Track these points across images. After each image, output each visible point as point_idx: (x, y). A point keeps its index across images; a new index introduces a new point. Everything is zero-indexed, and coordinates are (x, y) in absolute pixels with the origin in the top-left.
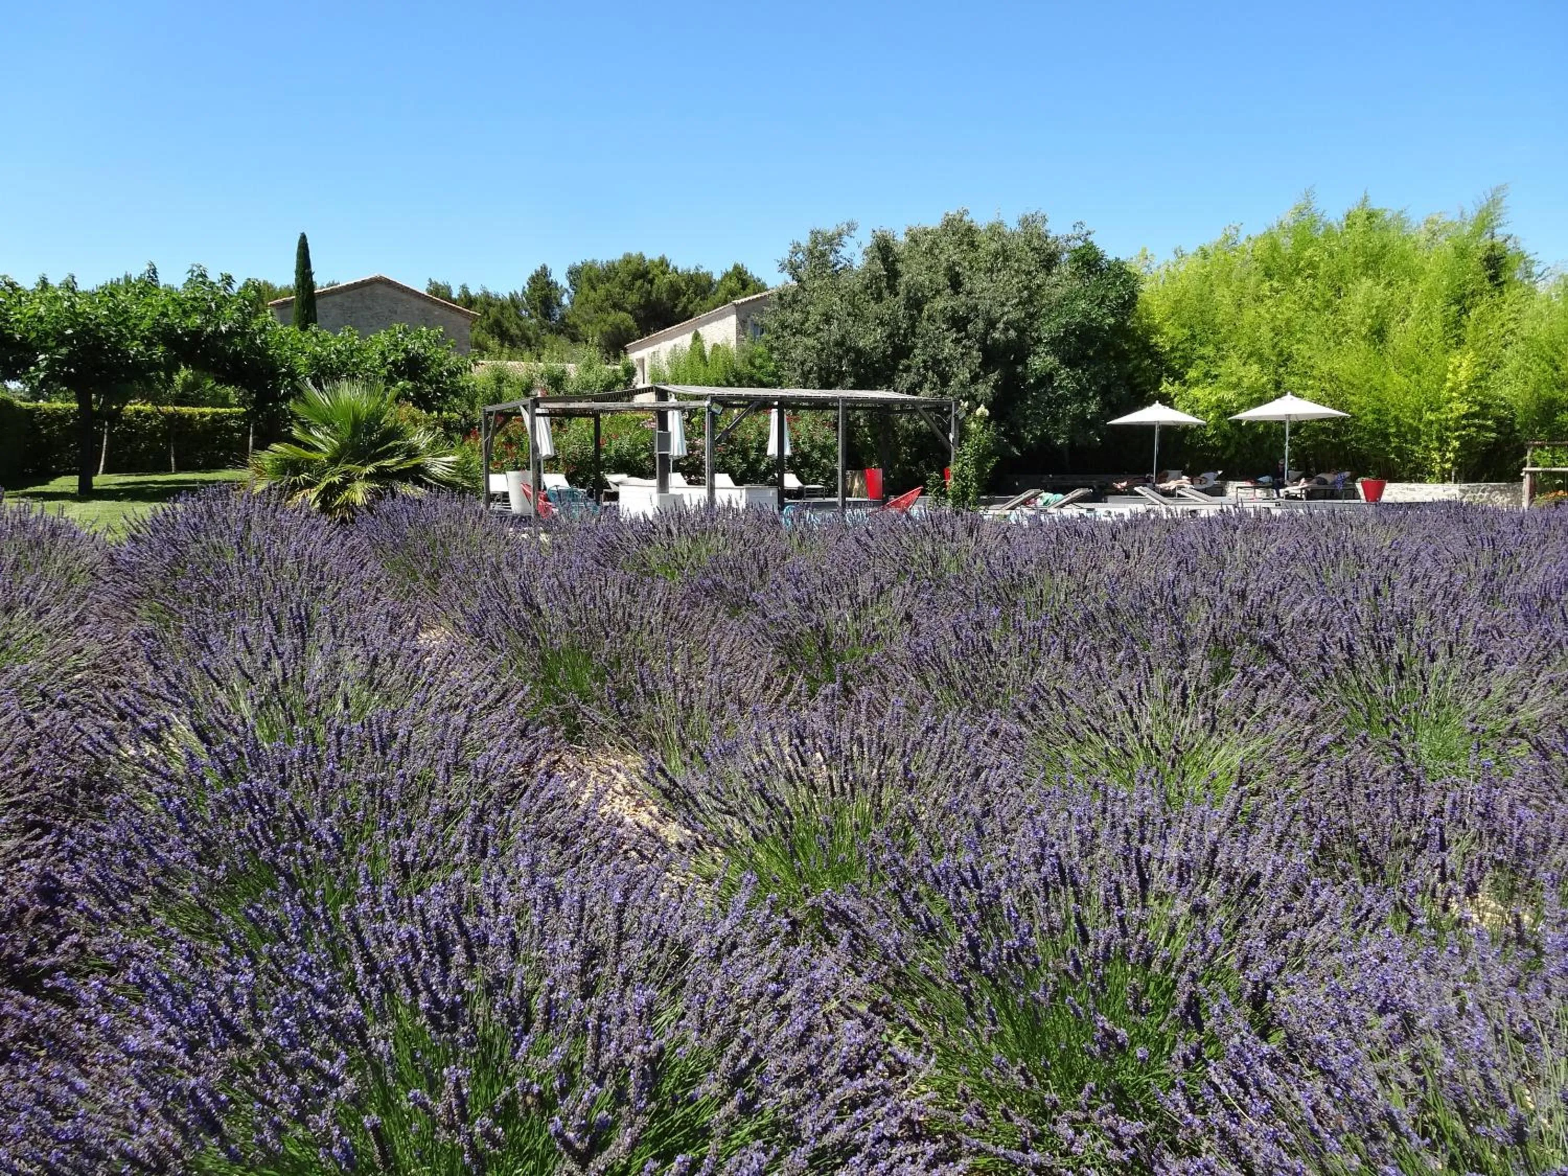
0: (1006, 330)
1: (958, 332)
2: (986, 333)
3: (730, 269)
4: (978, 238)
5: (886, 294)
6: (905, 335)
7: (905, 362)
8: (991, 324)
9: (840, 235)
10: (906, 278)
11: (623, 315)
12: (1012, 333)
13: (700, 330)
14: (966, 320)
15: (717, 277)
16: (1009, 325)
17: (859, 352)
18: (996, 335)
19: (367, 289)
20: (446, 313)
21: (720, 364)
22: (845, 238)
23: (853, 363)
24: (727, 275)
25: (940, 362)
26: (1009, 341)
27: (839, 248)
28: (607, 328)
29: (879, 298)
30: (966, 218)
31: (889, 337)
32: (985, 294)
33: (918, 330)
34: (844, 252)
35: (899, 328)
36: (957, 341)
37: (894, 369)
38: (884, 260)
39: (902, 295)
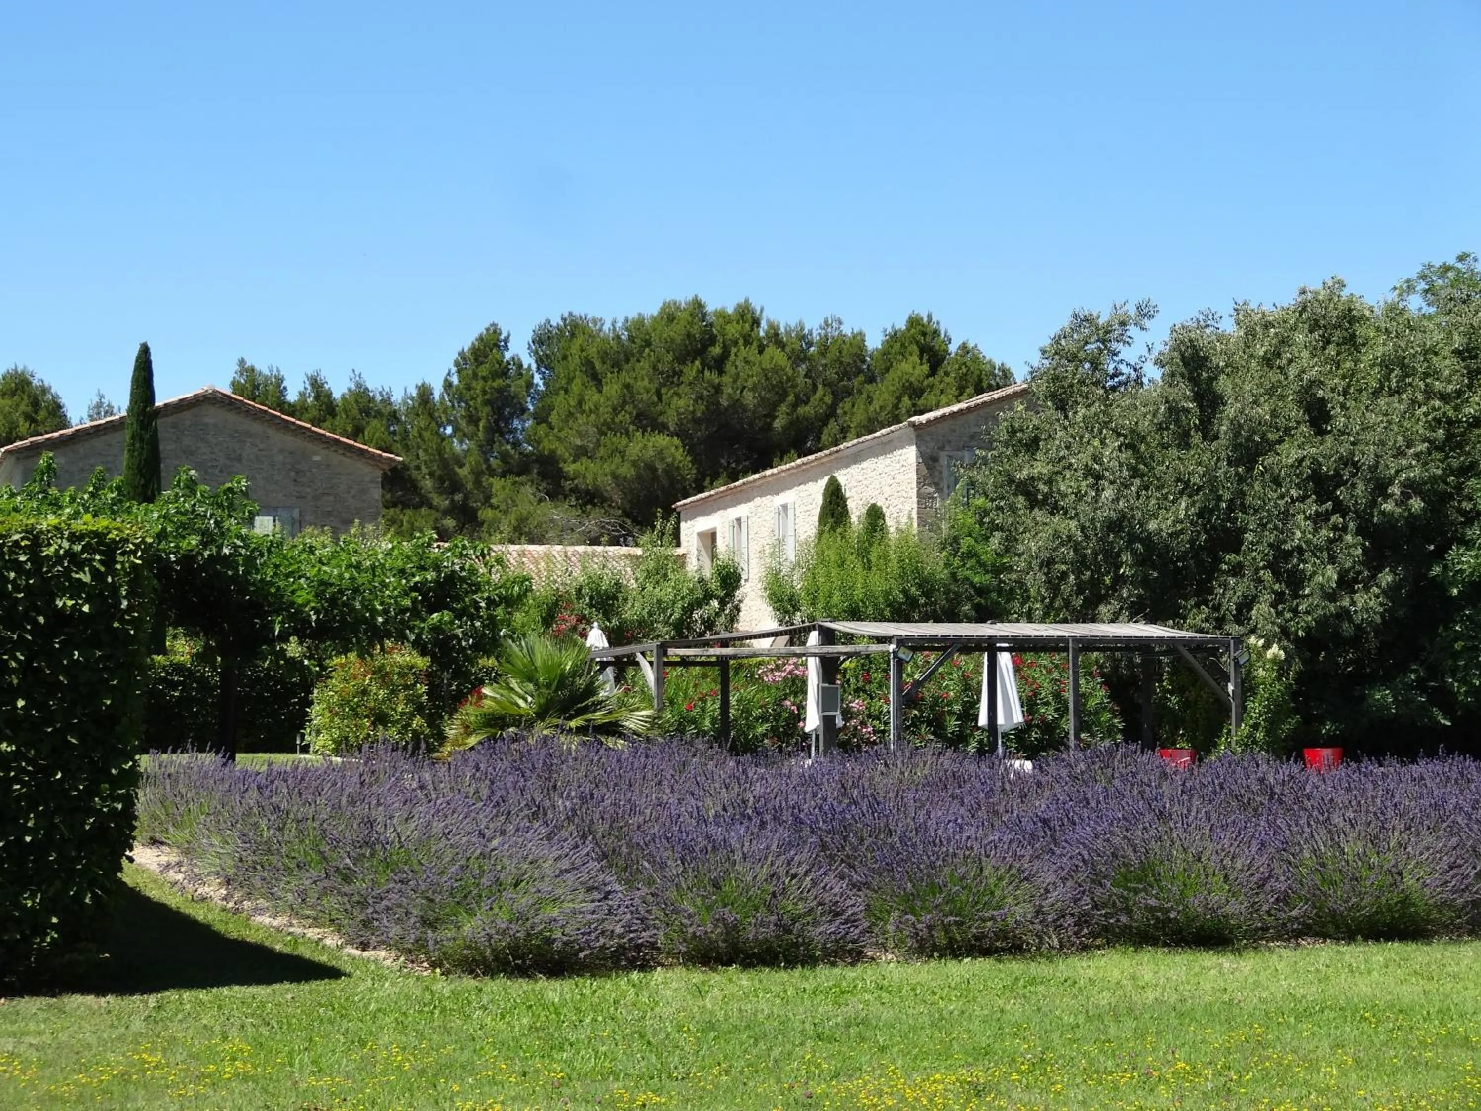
0: (1406, 497)
1: (1320, 501)
2: (1373, 503)
3: (901, 325)
4: (1360, 331)
5: (1196, 438)
6: (1231, 508)
7: (1231, 557)
8: (1381, 488)
9: (1123, 324)
10: (1230, 411)
11: (661, 440)
12: (1417, 504)
13: (842, 477)
14: (1337, 480)
15: (874, 342)
16: (1412, 488)
17: (1148, 540)
18: (1388, 506)
19: (187, 415)
20: (336, 458)
21: (894, 565)
22: (1133, 331)
23: (1141, 561)
24: (894, 338)
25: (1289, 554)
26: (1412, 518)
27: (1119, 346)
28: (627, 471)
29: (1184, 442)
30: (1345, 293)
31: (1200, 515)
32: (1370, 436)
33: (1248, 500)
34: (1129, 354)
35: (1219, 498)
36: (1320, 519)
37: (1212, 570)
38: (1193, 380)
39: (1224, 440)
